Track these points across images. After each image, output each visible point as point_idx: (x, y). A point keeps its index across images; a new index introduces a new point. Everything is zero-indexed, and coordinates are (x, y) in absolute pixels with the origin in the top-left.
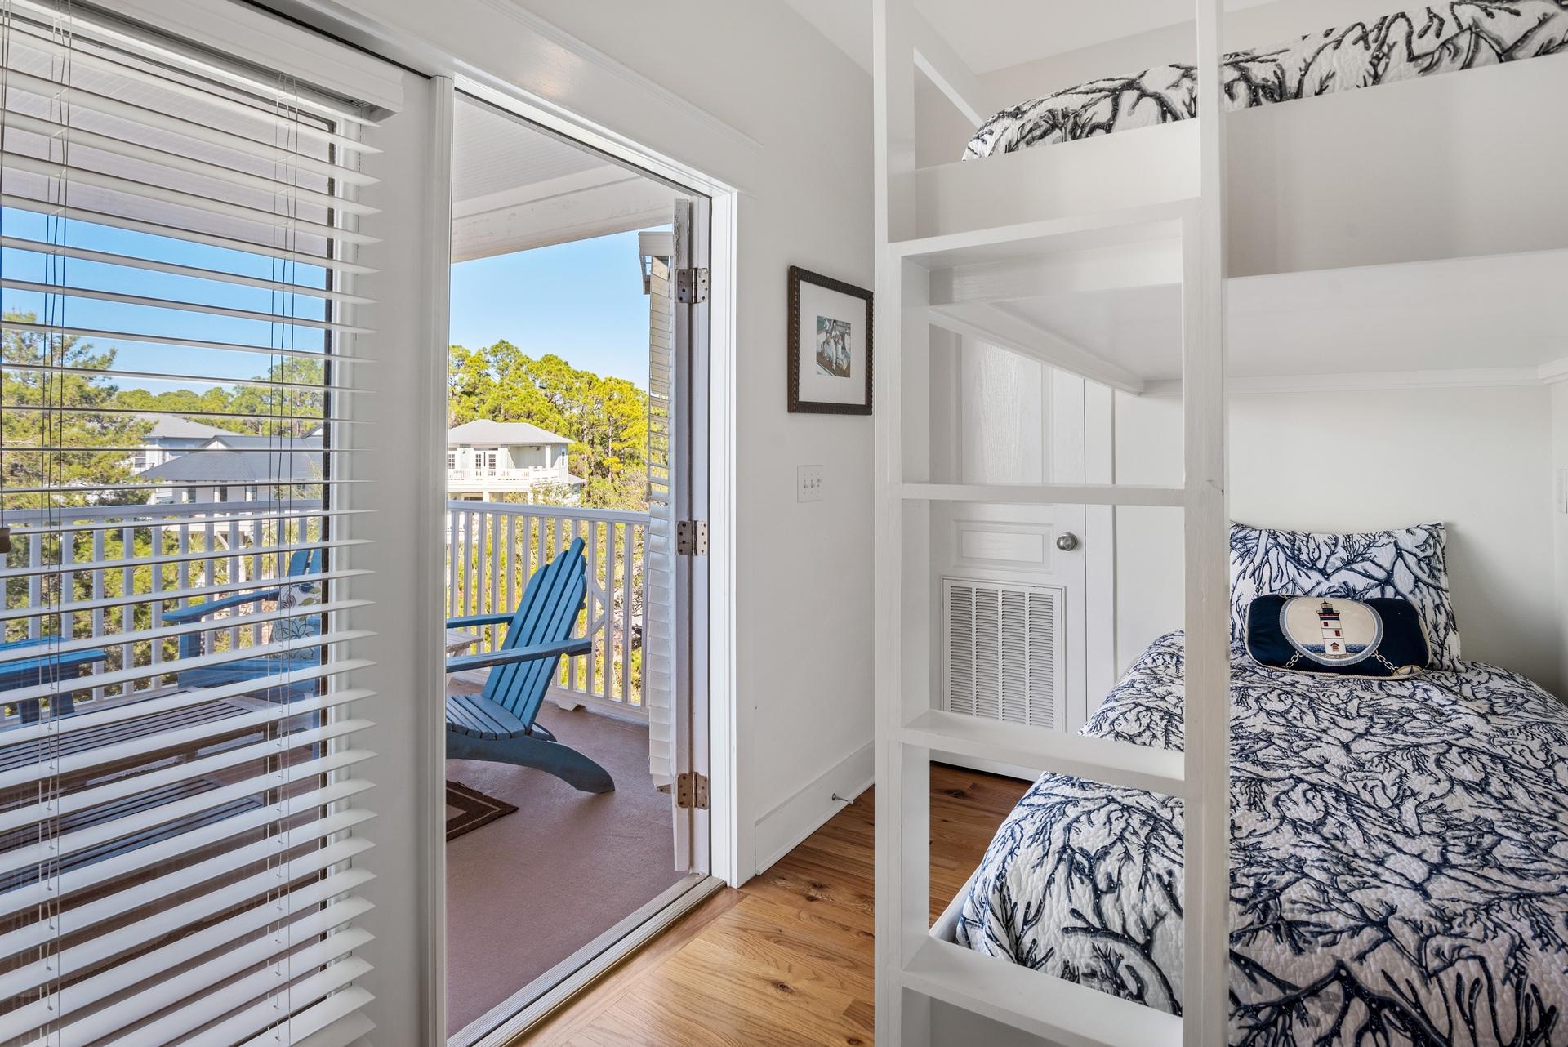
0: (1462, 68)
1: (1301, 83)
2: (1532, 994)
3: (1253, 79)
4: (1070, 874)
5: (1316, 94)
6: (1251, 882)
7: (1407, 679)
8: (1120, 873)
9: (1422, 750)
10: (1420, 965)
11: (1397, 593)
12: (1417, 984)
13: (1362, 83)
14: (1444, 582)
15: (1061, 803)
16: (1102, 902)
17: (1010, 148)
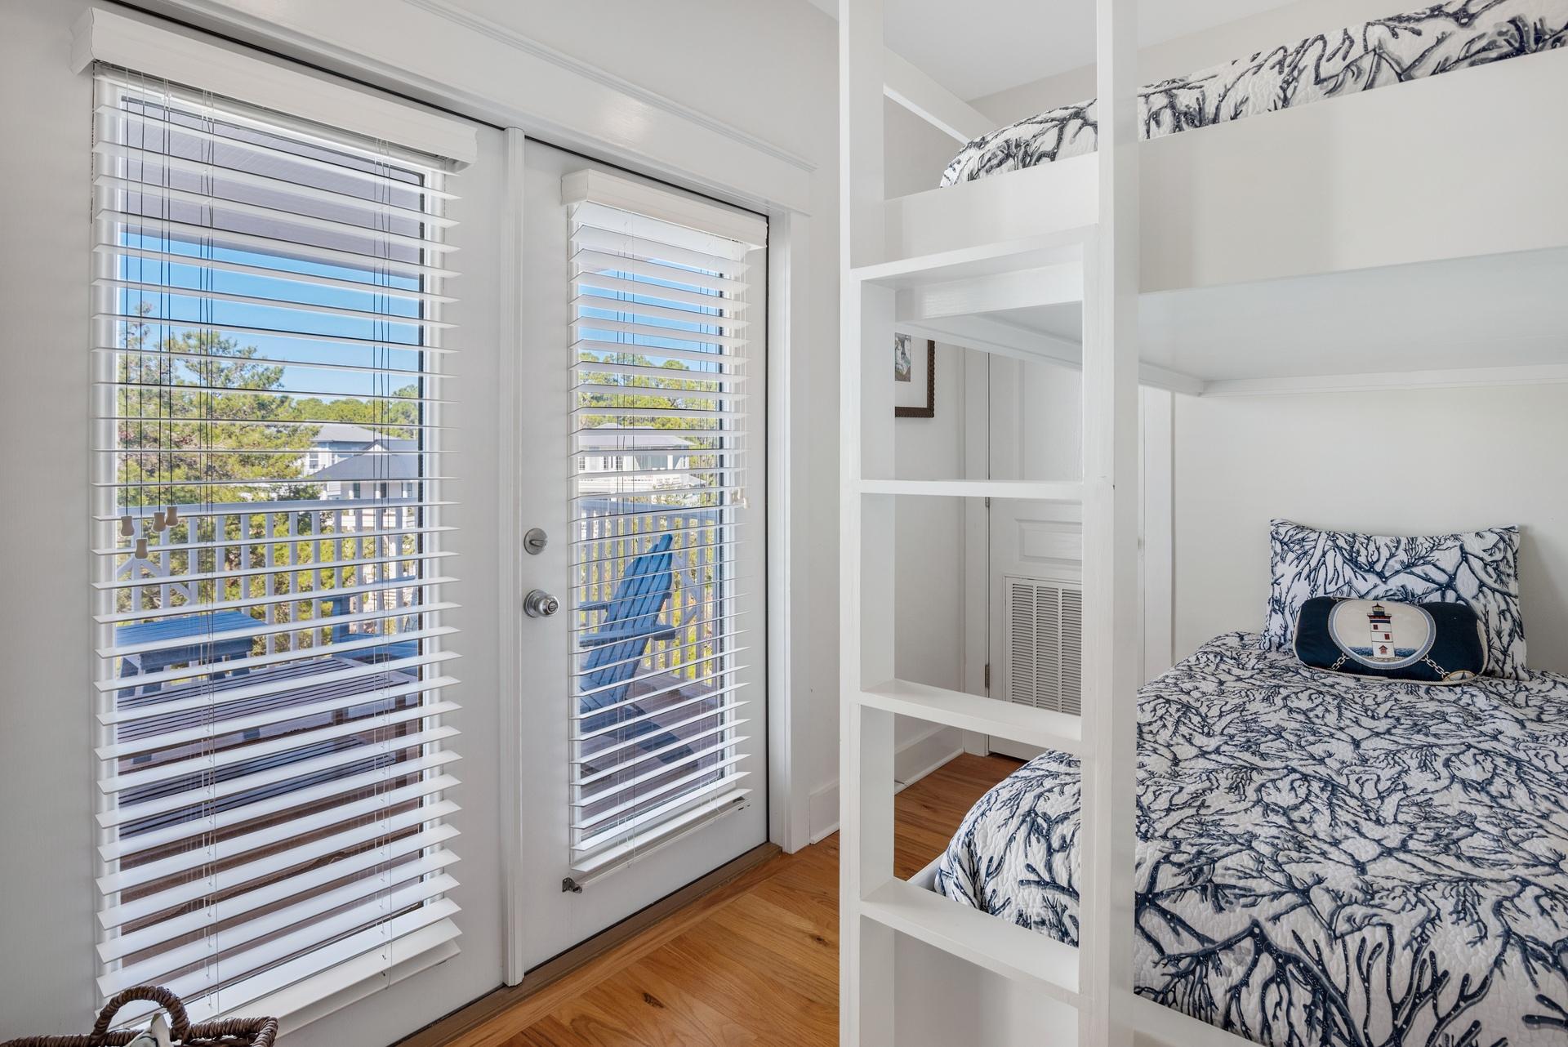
0: (1365, 89)
1: (1218, 108)
2: (1428, 960)
3: (1178, 106)
4: (1029, 834)
5: (1232, 119)
6: (1194, 850)
7: (1459, 685)
8: (1073, 835)
9: (1435, 750)
10: (1330, 928)
11: (1459, 597)
12: (1323, 945)
13: (1272, 106)
14: (1513, 587)
15: (1043, 776)
16: (1053, 859)
17: (972, 177)
